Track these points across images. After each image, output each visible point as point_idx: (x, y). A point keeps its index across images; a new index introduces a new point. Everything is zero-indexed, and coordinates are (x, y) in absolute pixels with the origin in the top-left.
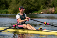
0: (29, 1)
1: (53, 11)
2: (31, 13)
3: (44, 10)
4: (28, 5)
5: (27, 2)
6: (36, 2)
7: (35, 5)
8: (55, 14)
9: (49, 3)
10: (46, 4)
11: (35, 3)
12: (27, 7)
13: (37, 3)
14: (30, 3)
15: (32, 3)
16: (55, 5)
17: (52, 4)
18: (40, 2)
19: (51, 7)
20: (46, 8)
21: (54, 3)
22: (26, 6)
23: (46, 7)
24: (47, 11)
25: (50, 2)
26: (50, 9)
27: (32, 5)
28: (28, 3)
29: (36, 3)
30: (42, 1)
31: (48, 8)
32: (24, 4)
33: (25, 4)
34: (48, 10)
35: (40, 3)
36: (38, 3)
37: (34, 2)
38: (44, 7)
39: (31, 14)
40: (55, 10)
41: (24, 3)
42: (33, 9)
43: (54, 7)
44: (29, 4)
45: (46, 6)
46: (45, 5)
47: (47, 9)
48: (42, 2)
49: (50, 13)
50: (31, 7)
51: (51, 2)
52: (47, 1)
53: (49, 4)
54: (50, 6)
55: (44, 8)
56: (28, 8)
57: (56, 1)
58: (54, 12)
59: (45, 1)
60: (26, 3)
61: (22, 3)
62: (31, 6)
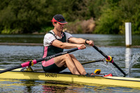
0: (33, 3)
1: (92, 26)
2: (37, 31)
3: (70, 23)
4: (30, 12)
5: (27, 4)
6: (50, 4)
7: (49, 12)
8: (96, 33)
9: (82, 7)
10: (73, 10)
11: (47, 7)
12: (27, 16)
13: (53, 8)
14: (35, 8)
15: (39, 7)
16: (95, 12)
17: (87, 10)
18: (60, 4)
19: (86, 17)
20: (74, 20)
21: (93, 6)
22: (26, 14)
23: (74, 17)
24: (78, 28)
25: (84, 5)
26: (85, 23)
27: (40, 13)
28: (30, 8)
29: (50, 7)
30: (66, 3)
31: (80, 20)
32: (19, 9)
33: (23, 8)
34: (78, 24)
35: (60, 7)
36: (55, 6)
37: (46, 5)
38: (69, 18)
39: (36, 33)
40: (96, 25)
41: (20, 6)
42: (43, 21)
43: (94, 17)
44: (32, 10)
45: (75, 14)
46: (71, 12)
47: (78, 21)
48: (64, 6)
49: (85, 31)
50: (37, 17)
51: (86, 4)
52: (77, 3)
53: (80, 10)
54: (84, 15)
55: (69, 21)
56: (30, 18)
57: (97, 3)
58: (94, 29)
59: (72, 3)
60: (26, 8)
61: (16, 7)
62: (37, 13)
